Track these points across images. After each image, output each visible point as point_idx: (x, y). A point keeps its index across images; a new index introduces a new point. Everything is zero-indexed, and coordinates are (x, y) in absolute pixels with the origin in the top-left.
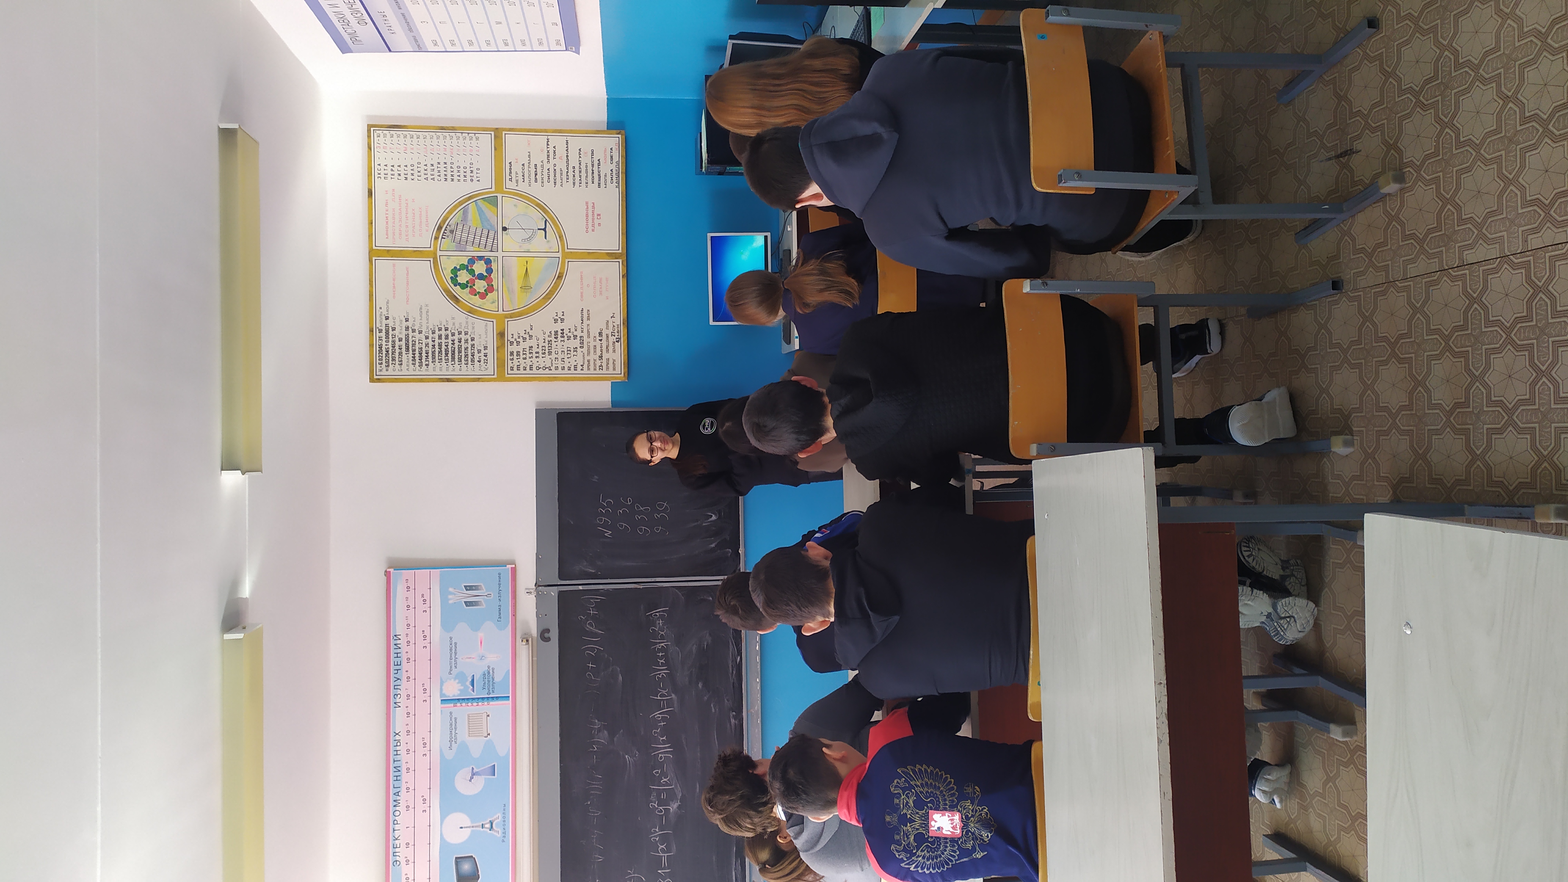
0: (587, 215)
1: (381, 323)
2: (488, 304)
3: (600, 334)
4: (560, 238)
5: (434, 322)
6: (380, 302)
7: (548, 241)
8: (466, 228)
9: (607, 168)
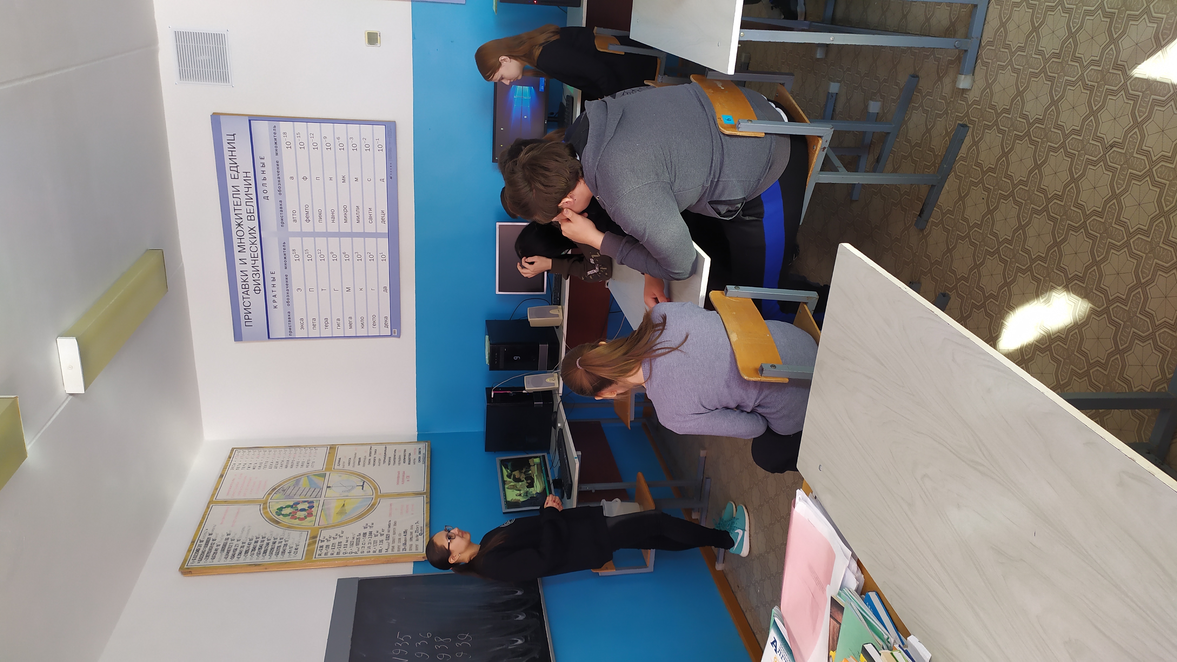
0: (398, 477)
1: (204, 537)
2: (307, 522)
3: (405, 532)
4: (374, 489)
5: (253, 534)
6: (208, 526)
7: (364, 491)
8: (297, 488)
9: (415, 456)
